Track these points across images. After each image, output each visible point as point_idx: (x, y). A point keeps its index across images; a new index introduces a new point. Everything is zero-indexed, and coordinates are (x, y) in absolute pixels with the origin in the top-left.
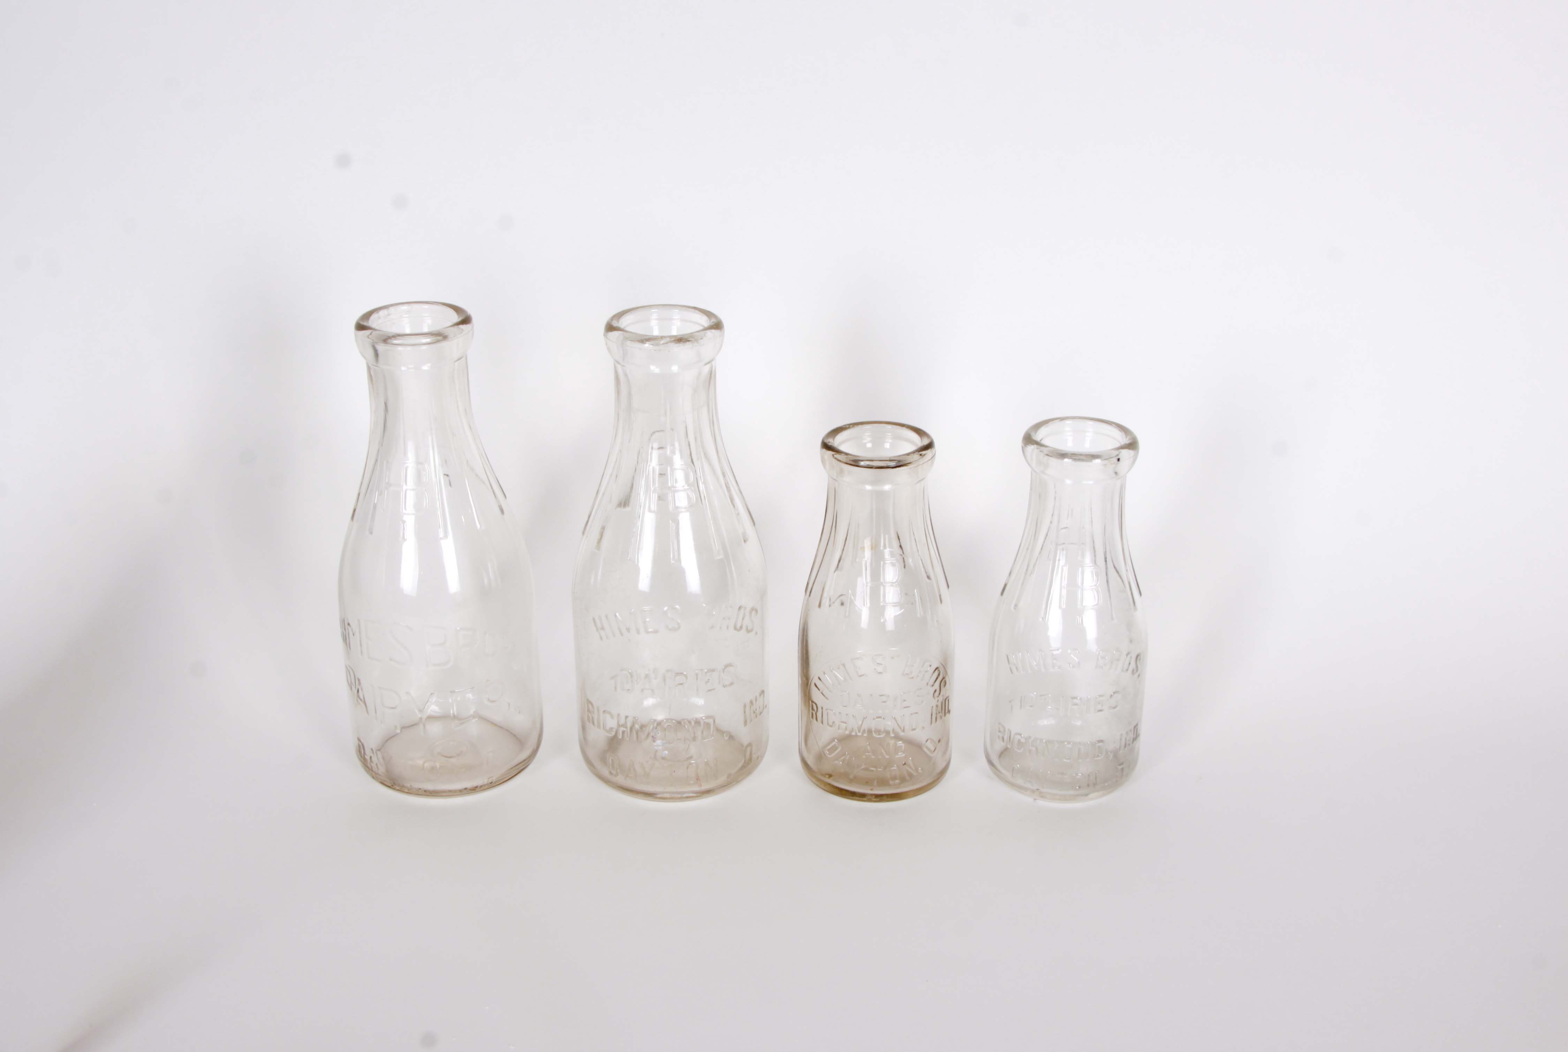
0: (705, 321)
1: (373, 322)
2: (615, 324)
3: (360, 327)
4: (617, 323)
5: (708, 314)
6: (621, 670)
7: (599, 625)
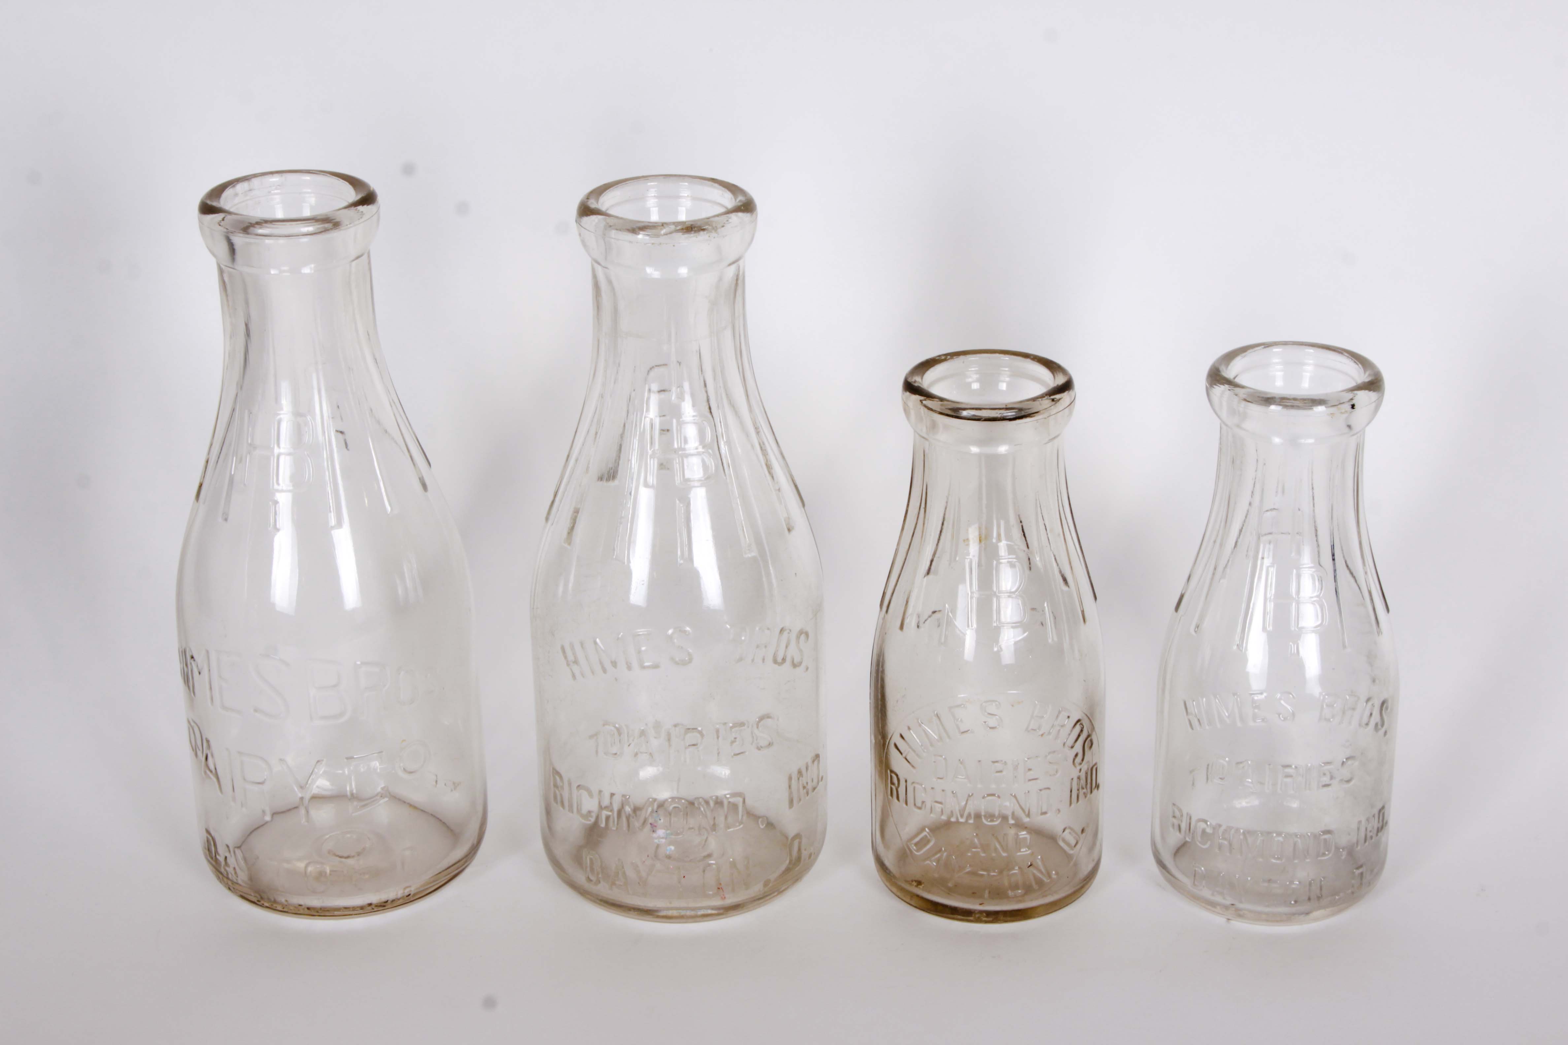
0: (728, 200)
1: (226, 201)
2: (593, 204)
3: (207, 209)
4: (595, 203)
5: (733, 189)
6: (604, 725)
7: (571, 657)
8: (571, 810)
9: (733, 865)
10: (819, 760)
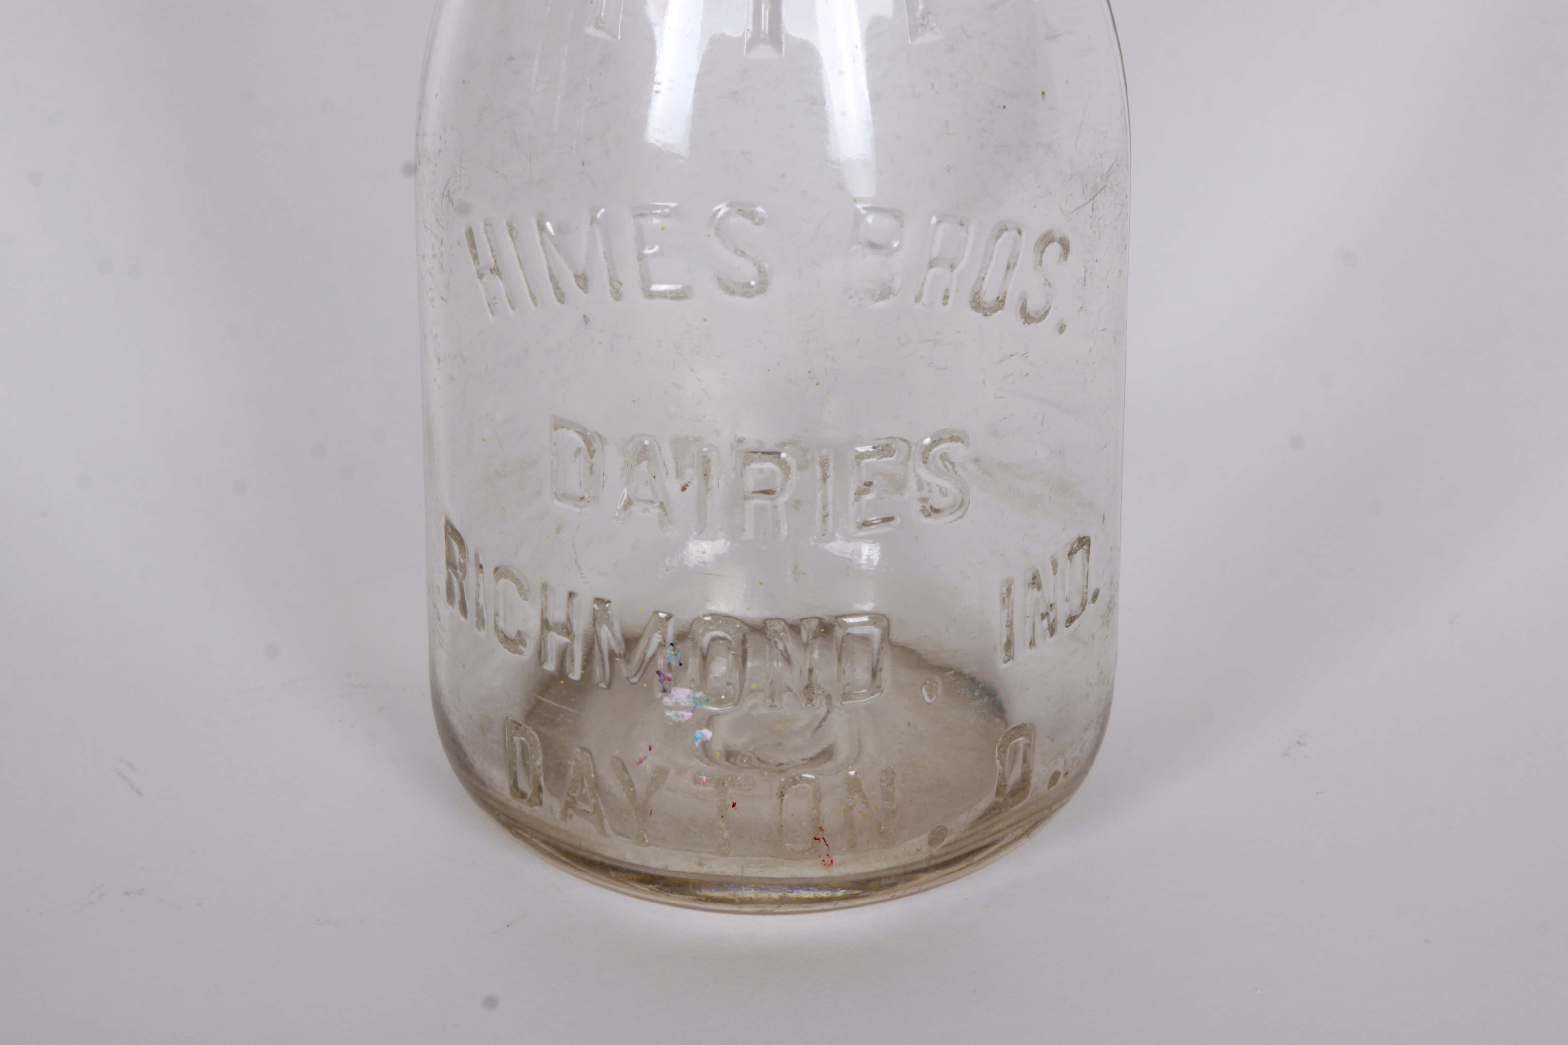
6: (556, 426)
7: (487, 257)
8: (481, 623)
9: (854, 786)
10: (1088, 552)
